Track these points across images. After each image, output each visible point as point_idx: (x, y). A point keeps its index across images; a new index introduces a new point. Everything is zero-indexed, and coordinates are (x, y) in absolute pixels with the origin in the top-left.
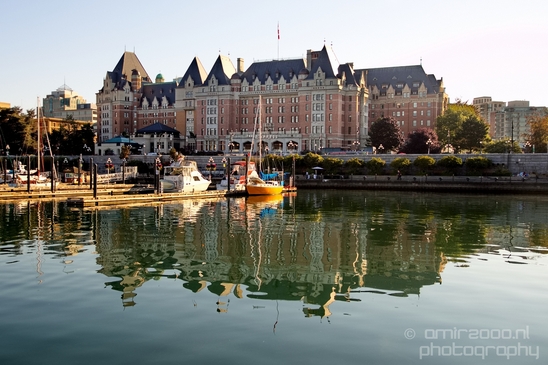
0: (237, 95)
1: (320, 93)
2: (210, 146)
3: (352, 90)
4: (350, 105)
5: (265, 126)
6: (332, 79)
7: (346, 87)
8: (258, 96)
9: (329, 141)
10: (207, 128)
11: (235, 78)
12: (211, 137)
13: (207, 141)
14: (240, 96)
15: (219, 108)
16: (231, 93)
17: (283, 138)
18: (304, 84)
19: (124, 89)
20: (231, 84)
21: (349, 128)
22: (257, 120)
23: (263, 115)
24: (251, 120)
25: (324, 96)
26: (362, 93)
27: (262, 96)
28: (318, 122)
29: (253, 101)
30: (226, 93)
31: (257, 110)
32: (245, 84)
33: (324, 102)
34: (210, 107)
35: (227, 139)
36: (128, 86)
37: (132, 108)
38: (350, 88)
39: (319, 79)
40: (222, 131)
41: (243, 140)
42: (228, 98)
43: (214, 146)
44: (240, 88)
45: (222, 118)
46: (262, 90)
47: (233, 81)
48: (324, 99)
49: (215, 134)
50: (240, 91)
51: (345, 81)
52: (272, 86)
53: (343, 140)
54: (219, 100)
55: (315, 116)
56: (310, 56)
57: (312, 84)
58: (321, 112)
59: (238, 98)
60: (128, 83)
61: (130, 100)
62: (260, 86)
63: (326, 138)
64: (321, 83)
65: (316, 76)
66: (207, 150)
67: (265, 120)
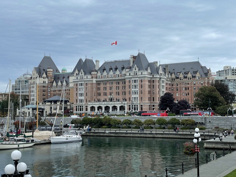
1: (136, 79)
2: (81, 109)
3: (154, 77)
4: (153, 85)
5: (109, 97)
6: (142, 71)
7: (151, 75)
8: (105, 81)
9: (142, 106)
10: (79, 99)
11: (93, 71)
12: (81, 104)
13: (79, 106)
14: (97, 81)
15: (85, 88)
16: (91, 80)
17: (117, 104)
18: (128, 74)
19: (43, 77)
20: (91, 75)
21: (153, 98)
22: (105, 94)
23: (108, 91)
24: (102, 94)
25: (138, 81)
26: (160, 78)
27: (108, 81)
28: (135, 95)
29: (103, 84)
30: (88, 80)
31: (105, 88)
32: (99, 74)
33: (138, 84)
34: (80, 87)
35: (89, 105)
36: (44, 75)
37: (48, 87)
38: (153, 76)
39: (135, 71)
40: (87, 100)
41: (97, 105)
42: (90, 82)
43: (83, 109)
44: (96, 77)
45: (86, 93)
46: (107, 78)
47: (93, 73)
48: (138, 82)
49: (83, 102)
50: (96, 78)
51: (150, 72)
52: (113, 75)
53: (150, 104)
54: (85, 83)
55: (134, 91)
56: (132, 59)
57: (132, 74)
58: (136, 89)
59: (95, 82)
60: (44, 74)
61: (46, 82)
62: (106, 76)
63: (140, 104)
64: (136, 74)
65: (134, 70)
66: (79, 111)
67: (109, 94)
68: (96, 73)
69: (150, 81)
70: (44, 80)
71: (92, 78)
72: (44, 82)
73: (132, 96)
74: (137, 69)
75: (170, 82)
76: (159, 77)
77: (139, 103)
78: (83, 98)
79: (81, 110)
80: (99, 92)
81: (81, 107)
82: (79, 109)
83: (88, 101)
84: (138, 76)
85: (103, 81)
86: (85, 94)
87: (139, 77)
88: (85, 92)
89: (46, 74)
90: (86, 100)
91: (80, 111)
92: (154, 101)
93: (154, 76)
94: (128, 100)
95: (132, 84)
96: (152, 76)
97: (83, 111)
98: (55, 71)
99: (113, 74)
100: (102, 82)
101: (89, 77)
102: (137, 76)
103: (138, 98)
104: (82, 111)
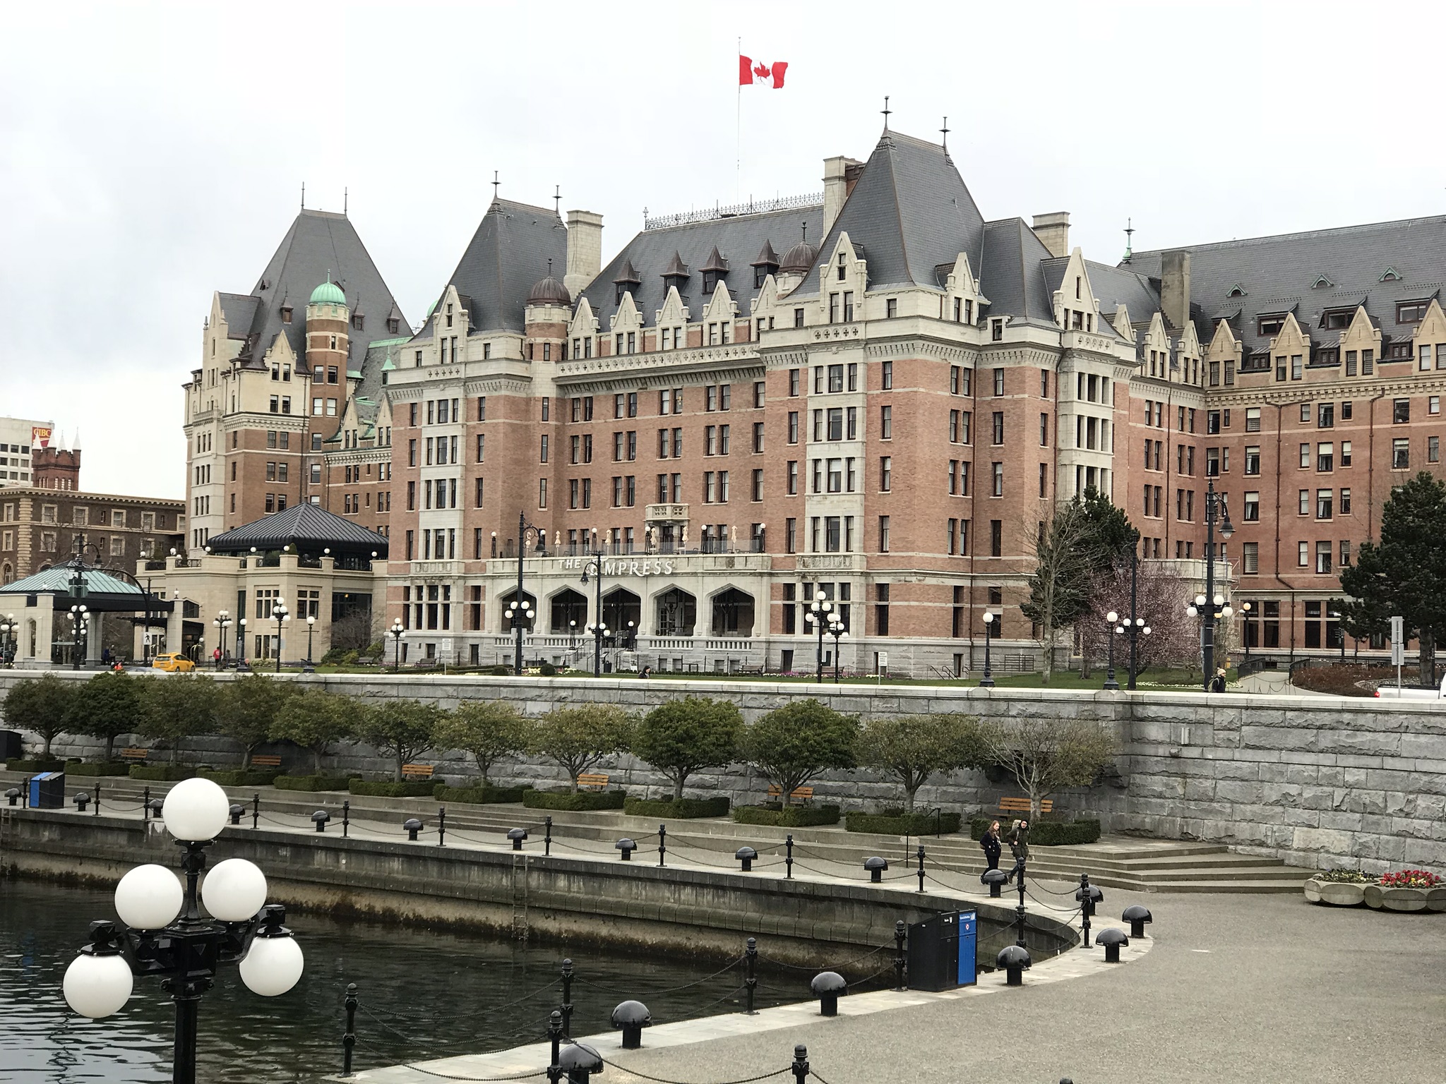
0: (545, 377)
1: (844, 358)
2: (433, 609)
3: (1004, 341)
4: (999, 415)
5: (650, 515)
6: (894, 287)
7: (981, 326)
8: (626, 379)
9: (882, 590)
10: (422, 527)
11: (537, 301)
12: (435, 568)
13: (420, 589)
14: (563, 385)
15: (467, 436)
16: (518, 369)
17: (695, 574)
18: (785, 318)
19: (268, 363)
20: (523, 330)
21: (996, 525)
22: (626, 490)
23: (646, 466)
24: (600, 492)
25: (860, 370)
26: (1064, 353)
27: (646, 379)
28: (834, 498)
29: (611, 403)
30: (491, 369)
31: (626, 443)
32: (584, 324)
33: (858, 401)
34: (435, 431)
35: (493, 577)
36: (281, 355)
37: (308, 442)
38: (997, 331)
39: (841, 288)
40: (478, 542)
41: (547, 582)
42: (504, 392)
43: (446, 607)
44: (564, 347)
45: (479, 480)
46: (643, 352)
47: (536, 315)
48: (860, 386)
49: (452, 556)
50: (564, 357)
51: (978, 300)
52: (682, 334)
53: (966, 583)
54: (466, 399)
55: (822, 468)
56: (840, 187)
57: (815, 314)
58: (845, 449)
59: (551, 391)
60: (283, 341)
61: (296, 409)
62: (637, 335)
63: (865, 574)
64: (848, 310)
65: (830, 281)
66: (419, 626)
67: (653, 488)
68: (557, 315)
69: (966, 379)
70: (281, 389)
71: (528, 354)
72: (280, 407)
73: (812, 511)
74: (856, 266)
75: (1191, 401)
76: (1051, 339)
77: (858, 565)
78: (449, 519)
79: (432, 625)
80: (580, 470)
81: (433, 590)
82: (419, 607)
83: (486, 547)
84: (861, 328)
85: (608, 382)
86: (465, 487)
87: (868, 342)
88: (467, 469)
89: (299, 344)
90: (472, 536)
91: (425, 631)
92: (996, 551)
93: (1008, 336)
94: (776, 538)
95: (812, 405)
96: (986, 337)
97: (446, 626)
98: (374, 323)
99: (684, 324)
100: (602, 392)
101: (504, 344)
102: (850, 328)
103: (857, 525)
104: (439, 631)
